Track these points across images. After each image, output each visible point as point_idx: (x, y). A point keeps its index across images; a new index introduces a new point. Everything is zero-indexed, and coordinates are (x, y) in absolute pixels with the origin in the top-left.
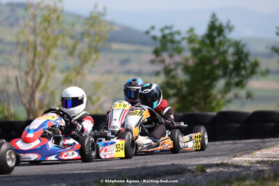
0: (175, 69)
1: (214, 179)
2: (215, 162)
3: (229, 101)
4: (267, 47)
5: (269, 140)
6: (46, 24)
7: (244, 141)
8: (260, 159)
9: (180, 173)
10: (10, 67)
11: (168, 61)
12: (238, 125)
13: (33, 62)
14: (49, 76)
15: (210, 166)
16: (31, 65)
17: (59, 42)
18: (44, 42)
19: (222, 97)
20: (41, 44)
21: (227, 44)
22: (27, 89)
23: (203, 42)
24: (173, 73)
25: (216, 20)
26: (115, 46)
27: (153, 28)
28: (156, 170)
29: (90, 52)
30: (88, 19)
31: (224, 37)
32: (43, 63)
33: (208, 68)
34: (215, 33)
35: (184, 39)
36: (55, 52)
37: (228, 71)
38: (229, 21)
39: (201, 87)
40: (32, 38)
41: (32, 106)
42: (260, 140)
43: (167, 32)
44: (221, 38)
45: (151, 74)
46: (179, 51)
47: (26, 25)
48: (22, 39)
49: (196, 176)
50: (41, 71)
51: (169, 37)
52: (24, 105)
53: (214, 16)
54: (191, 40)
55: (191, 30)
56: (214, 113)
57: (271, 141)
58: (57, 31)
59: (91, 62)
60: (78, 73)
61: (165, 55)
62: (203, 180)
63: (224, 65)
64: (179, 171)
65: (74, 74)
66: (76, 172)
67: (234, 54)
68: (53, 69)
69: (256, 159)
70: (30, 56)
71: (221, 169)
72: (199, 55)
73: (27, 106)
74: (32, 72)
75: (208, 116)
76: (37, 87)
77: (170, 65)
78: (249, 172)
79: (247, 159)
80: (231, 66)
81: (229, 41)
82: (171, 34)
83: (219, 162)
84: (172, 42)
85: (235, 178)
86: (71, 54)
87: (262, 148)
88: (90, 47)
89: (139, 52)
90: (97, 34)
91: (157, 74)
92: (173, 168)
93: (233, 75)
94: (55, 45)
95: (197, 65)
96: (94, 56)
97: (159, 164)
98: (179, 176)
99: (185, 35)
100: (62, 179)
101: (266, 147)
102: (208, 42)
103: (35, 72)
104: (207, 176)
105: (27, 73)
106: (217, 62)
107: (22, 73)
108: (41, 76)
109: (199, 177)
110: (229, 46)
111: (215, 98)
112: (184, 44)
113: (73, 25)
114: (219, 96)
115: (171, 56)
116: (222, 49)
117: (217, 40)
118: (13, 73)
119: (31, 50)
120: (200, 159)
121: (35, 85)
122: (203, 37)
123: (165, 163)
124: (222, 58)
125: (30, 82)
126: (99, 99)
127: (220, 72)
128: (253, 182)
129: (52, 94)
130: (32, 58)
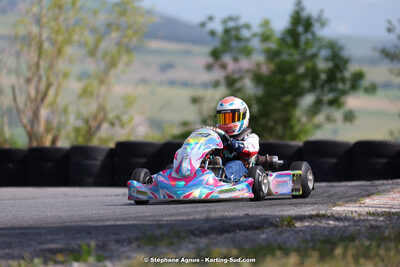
0: (241, 78)
1: (308, 237)
2: (307, 213)
3: (318, 127)
4: (374, 49)
5: (381, 182)
6: (56, 11)
7: (344, 183)
8: (372, 210)
9: (257, 228)
10: (5, 71)
11: (231, 66)
12: (334, 160)
13: (37, 65)
14: (59, 86)
15: (301, 218)
16: (33, 69)
17: (76, 37)
18: (53, 36)
19: (310, 120)
20: (49, 39)
21: (317, 45)
22: (29, 103)
23: (282, 40)
24: (238, 85)
25: (303, 9)
26: (154, 45)
27: (211, 19)
28: (222, 223)
29: (119, 52)
30: (117, 5)
31: (314, 34)
32: (51, 67)
33: (289, 78)
34: (300, 29)
35: (255, 35)
36: (69, 50)
37: (320, 82)
38: (321, 11)
39: (278, 105)
40: (35, 30)
41: (36, 127)
42: (368, 183)
43: (231, 24)
44: (309, 36)
45: (205, 86)
46: (248, 52)
47: (27, 12)
48: (22, 31)
49: (281, 233)
50: (48, 78)
51: (233, 33)
52: (25, 127)
53: (299, 3)
54: (265, 38)
55: (266, 23)
56: (299, 143)
57: (383, 184)
58: (72, 21)
59: (121, 66)
60: (102, 82)
61: (227, 59)
62: (292, 238)
63: (313, 74)
64: (256, 224)
65: (95, 83)
66: (108, 223)
67: (327, 59)
68: (66, 75)
69: (366, 209)
70: (34, 56)
71: (316, 223)
72: (277, 60)
73: (29, 127)
74: (36, 79)
75: (290, 146)
76: (42, 100)
77: (233, 72)
78: (358, 228)
79: (354, 209)
80: (323, 76)
81: (320, 40)
82: (237, 29)
83: (314, 213)
84: (238, 39)
85: (339, 236)
86: (92, 53)
87: (373, 194)
88: (119, 44)
89: (187, 53)
90: (129, 27)
91: (216, 84)
92: (246, 220)
93: (326, 89)
94: (68, 41)
95: (274, 73)
96: (125, 58)
97: (226, 214)
98: (257, 231)
99: (256, 29)
100: (89, 233)
101: (379, 193)
102: (289, 40)
103: (40, 79)
104: (297, 232)
105: (28, 81)
106: (301, 70)
107: (22, 81)
108: (49, 86)
109: (286, 234)
110: (320, 48)
111: (299, 121)
112: (255, 43)
113: (95, 13)
114: (304, 120)
115: (236, 60)
116: (310, 51)
117: (303, 39)
118: (8, 81)
119: (34, 47)
120: (285, 208)
121: (39, 98)
122: (284, 34)
123: (235, 214)
124: (309, 64)
125: (33, 93)
126: (131, 119)
127: (306, 84)
128: (367, 243)
129: (65, 111)
130: (36, 59)
